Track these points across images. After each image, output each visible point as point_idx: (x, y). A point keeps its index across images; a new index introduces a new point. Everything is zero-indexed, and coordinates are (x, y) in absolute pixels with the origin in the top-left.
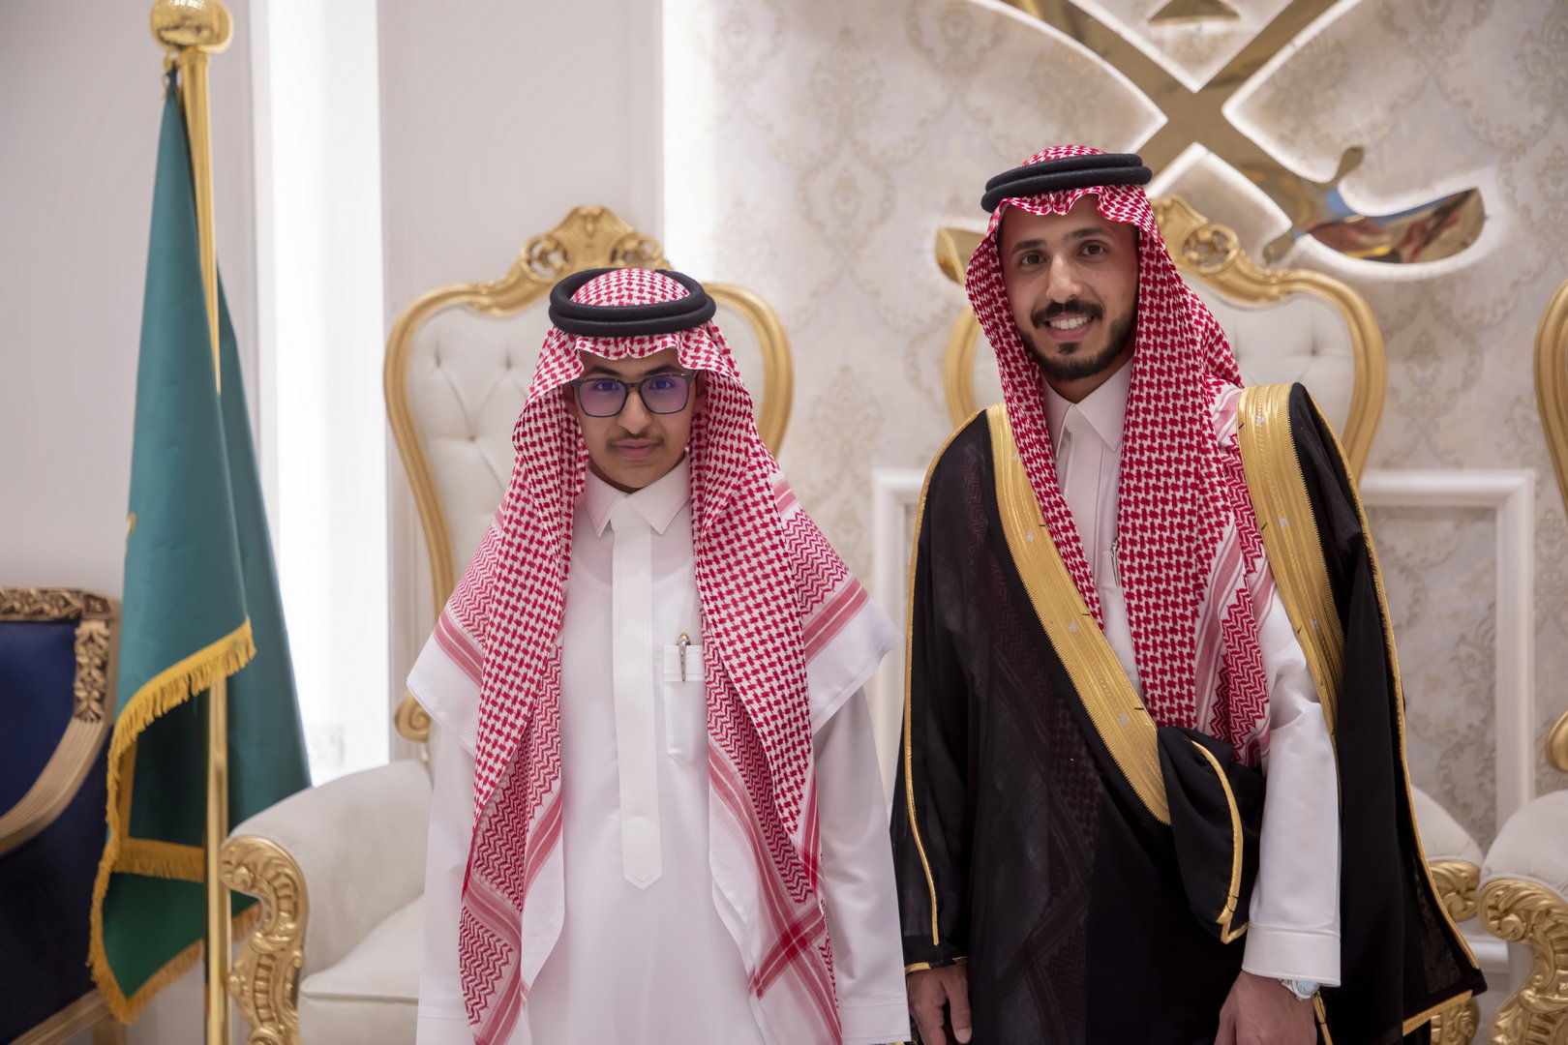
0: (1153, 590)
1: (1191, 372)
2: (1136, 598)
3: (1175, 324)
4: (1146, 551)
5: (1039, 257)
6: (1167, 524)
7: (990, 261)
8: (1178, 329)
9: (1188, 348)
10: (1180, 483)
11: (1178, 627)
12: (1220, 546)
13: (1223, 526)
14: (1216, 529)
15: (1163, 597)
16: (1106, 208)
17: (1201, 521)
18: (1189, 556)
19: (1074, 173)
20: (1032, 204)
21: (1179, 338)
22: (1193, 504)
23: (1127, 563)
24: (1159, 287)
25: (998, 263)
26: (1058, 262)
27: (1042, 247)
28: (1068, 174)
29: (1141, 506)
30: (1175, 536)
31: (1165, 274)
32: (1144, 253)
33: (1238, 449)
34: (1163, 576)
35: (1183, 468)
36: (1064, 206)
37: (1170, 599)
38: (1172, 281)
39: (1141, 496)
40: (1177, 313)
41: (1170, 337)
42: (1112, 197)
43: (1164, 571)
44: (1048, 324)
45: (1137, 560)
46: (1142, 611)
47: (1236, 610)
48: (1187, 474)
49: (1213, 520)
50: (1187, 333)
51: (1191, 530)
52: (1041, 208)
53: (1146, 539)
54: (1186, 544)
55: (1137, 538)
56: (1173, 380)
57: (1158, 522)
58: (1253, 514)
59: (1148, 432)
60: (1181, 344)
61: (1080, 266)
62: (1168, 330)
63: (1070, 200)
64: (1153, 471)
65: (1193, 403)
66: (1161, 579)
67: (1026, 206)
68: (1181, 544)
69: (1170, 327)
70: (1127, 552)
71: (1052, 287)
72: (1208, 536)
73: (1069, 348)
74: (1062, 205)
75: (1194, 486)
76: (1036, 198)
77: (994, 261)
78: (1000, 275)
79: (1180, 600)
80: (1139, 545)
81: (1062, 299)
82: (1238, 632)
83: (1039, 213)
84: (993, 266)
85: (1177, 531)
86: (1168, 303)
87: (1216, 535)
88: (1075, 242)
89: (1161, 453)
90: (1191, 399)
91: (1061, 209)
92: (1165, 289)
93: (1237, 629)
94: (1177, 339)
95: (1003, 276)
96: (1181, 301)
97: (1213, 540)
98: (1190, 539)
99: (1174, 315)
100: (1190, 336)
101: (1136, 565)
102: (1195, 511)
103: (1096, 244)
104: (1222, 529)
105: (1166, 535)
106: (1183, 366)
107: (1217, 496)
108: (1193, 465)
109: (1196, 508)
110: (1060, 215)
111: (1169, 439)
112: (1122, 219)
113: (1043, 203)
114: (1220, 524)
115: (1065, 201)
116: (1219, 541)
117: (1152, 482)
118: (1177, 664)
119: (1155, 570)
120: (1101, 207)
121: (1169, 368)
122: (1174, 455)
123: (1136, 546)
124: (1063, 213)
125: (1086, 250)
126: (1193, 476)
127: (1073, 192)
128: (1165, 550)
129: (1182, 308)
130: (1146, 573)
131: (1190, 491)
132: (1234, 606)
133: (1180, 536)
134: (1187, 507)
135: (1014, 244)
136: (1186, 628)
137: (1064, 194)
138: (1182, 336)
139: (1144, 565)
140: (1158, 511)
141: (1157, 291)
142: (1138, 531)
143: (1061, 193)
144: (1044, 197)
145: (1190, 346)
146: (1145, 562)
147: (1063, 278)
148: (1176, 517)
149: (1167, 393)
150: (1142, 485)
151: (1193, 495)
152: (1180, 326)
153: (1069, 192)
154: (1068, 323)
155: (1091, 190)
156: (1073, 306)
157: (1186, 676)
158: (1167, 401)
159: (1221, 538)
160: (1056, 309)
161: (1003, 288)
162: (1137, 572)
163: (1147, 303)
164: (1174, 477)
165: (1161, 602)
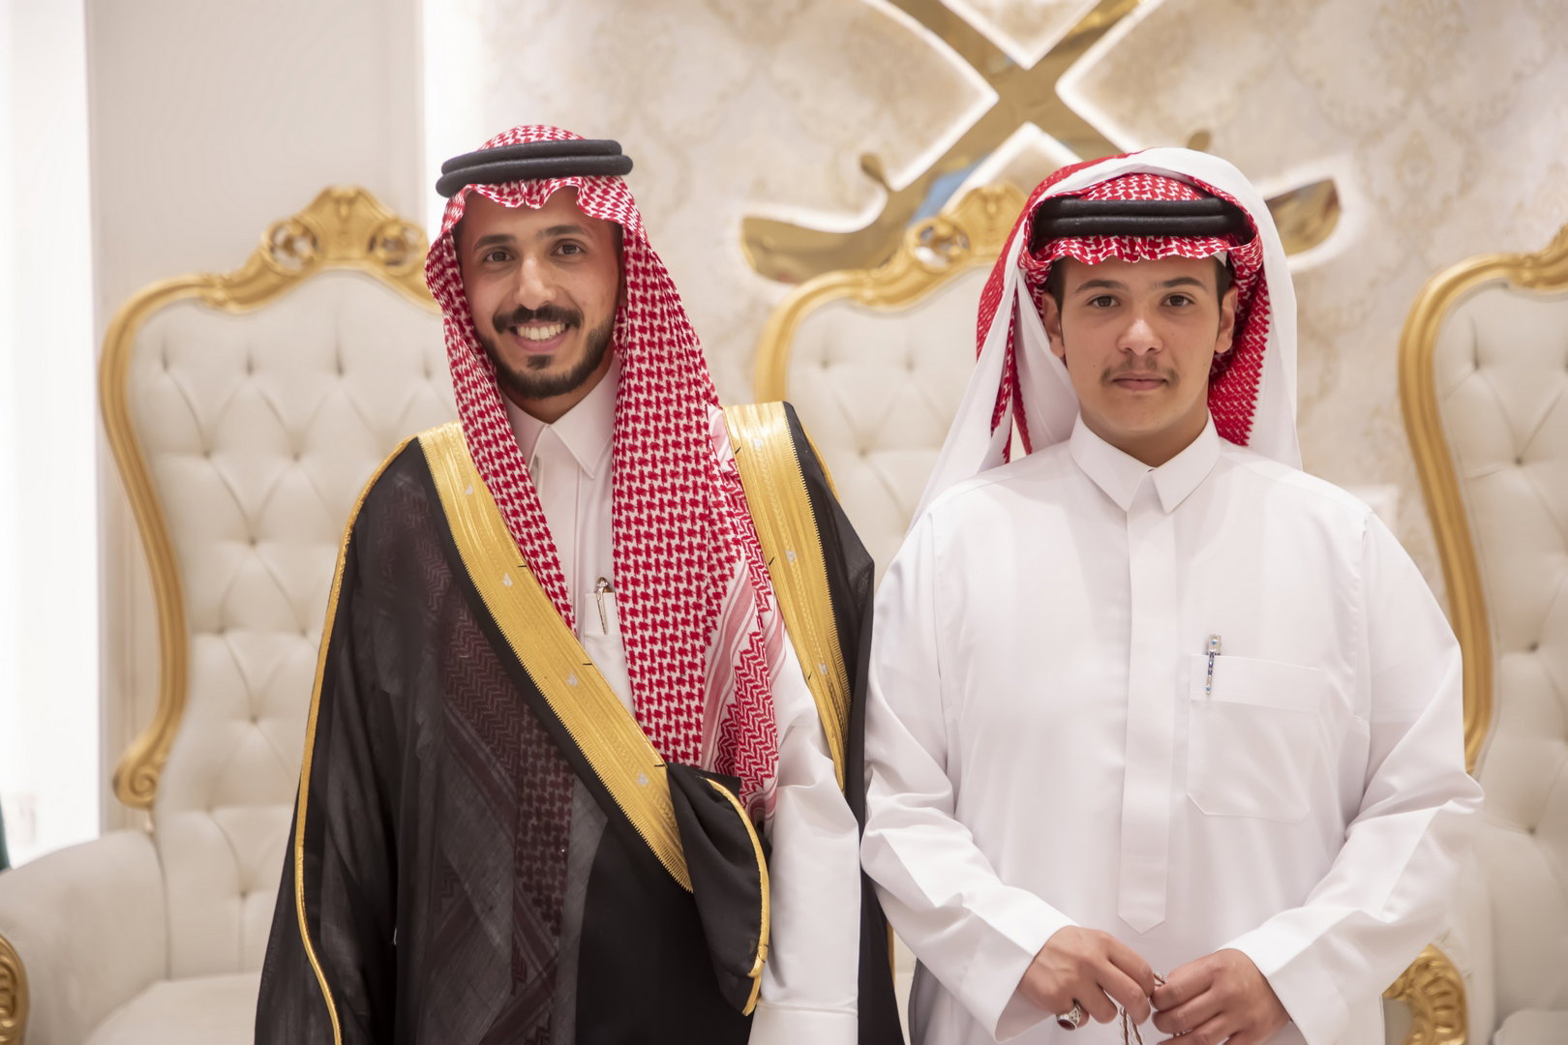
0: (658, 635)
1: (693, 387)
2: (640, 645)
3: (672, 333)
4: (650, 592)
5: (506, 254)
6: (673, 560)
7: (445, 254)
8: (675, 339)
9: (688, 360)
10: (687, 514)
11: (686, 678)
12: (731, 584)
13: (734, 562)
14: (727, 565)
15: (669, 643)
16: (586, 202)
17: (710, 557)
18: (699, 596)
19: (549, 160)
20: (500, 193)
21: (677, 349)
22: (703, 537)
23: (629, 605)
24: (650, 291)
25: (455, 256)
26: (530, 264)
27: (511, 243)
28: (542, 161)
29: (644, 541)
30: (683, 574)
31: (655, 276)
32: (631, 254)
33: (738, 475)
34: (670, 620)
35: (689, 496)
36: (538, 198)
37: (678, 645)
38: (664, 285)
39: (643, 529)
40: (673, 321)
41: (666, 348)
42: (592, 190)
43: (671, 613)
44: (514, 331)
45: (641, 602)
46: (646, 660)
47: (749, 656)
48: (694, 503)
49: (723, 555)
50: (686, 344)
51: (701, 566)
52: (510, 199)
53: (650, 578)
54: (695, 583)
55: (640, 577)
56: (673, 397)
57: (663, 558)
58: (759, 547)
59: (648, 457)
60: (680, 356)
61: (554, 267)
62: (664, 339)
63: (545, 191)
64: (656, 501)
65: (698, 423)
66: (667, 623)
67: (493, 196)
68: (690, 582)
69: (666, 337)
70: (629, 593)
71: (522, 291)
72: (717, 573)
73: (541, 362)
74: (535, 197)
75: (702, 517)
76: (504, 186)
77: (450, 254)
78: (456, 271)
79: (688, 647)
80: (642, 585)
81: (533, 306)
82: (751, 681)
83: (508, 205)
84: (449, 260)
85: (685, 568)
86: (662, 309)
87: (727, 572)
88: (549, 240)
89: (664, 480)
90: (695, 418)
91: (534, 202)
92: (657, 293)
93: (749, 677)
94: (675, 350)
95: (461, 273)
96: (676, 308)
97: (723, 578)
98: (700, 577)
99: (670, 323)
100: (689, 347)
101: (639, 607)
102: (705, 545)
103: (573, 243)
104: (733, 565)
105: (672, 572)
106: (684, 381)
107: (727, 528)
108: (701, 493)
109: (705, 542)
110: (534, 209)
111: (672, 463)
112: (604, 216)
113: (512, 193)
114: (730, 559)
115: (538, 192)
116: (730, 578)
117: (655, 513)
118: (683, 719)
119: (661, 613)
120: (580, 201)
121: (669, 383)
122: (679, 482)
123: (639, 586)
124: (537, 206)
125: (561, 249)
126: (701, 506)
127: (548, 184)
128: (672, 590)
129: (677, 315)
130: (650, 616)
131: (699, 523)
132: (746, 652)
133: (689, 574)
134: (696, 540)
135: (478, 237)
136: (695, 678)
137: (538, 183)
138: (680, 347)
139: (648, 607)
140: (664, 545)
141: (648, 296)
142: (641, 569)
143: (534, 182)
144: (514, 186)
145: (691, 358)
146: (650, 604)
147: (535, 282)
148: (684, 552)
149: (667, 413)
150: (644, 517)
151: (702, 528)
152: (677, 336)
153: (544, 182)
154: (539, 333)
155: (569, 181)
156: (546, 314)
157: (693, 732)
158: (668, 420)
159: (732, 575)
160: (524, 315)
161: (461, 286)
162: (641, 615)
163: (638, 310)
164: (679, 507)
165: (667, 649)
